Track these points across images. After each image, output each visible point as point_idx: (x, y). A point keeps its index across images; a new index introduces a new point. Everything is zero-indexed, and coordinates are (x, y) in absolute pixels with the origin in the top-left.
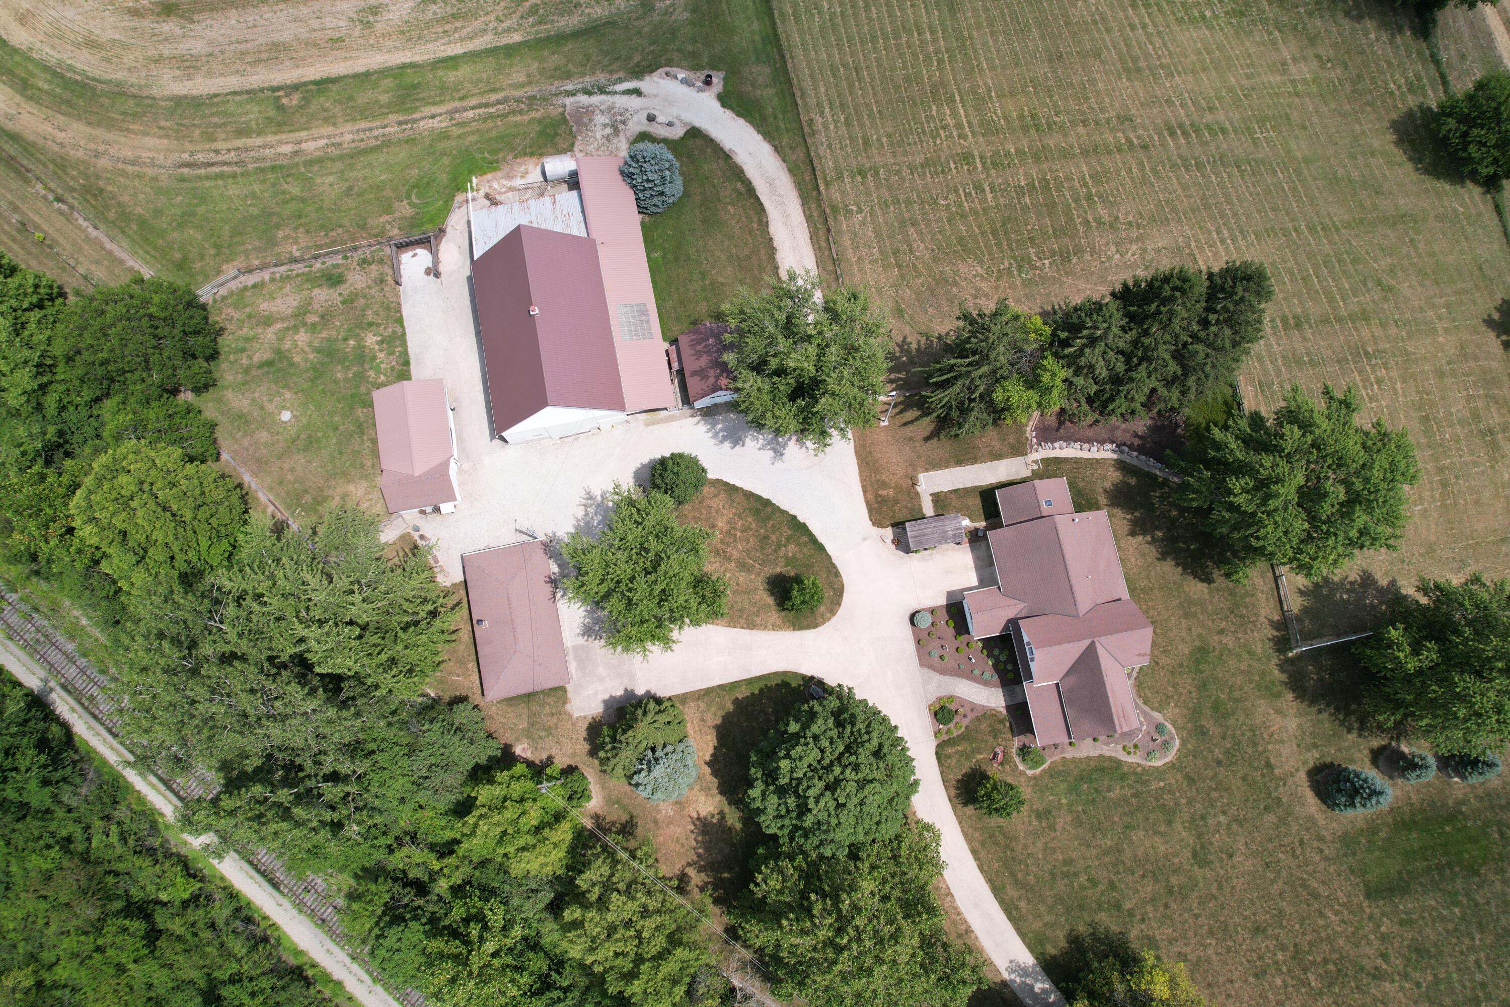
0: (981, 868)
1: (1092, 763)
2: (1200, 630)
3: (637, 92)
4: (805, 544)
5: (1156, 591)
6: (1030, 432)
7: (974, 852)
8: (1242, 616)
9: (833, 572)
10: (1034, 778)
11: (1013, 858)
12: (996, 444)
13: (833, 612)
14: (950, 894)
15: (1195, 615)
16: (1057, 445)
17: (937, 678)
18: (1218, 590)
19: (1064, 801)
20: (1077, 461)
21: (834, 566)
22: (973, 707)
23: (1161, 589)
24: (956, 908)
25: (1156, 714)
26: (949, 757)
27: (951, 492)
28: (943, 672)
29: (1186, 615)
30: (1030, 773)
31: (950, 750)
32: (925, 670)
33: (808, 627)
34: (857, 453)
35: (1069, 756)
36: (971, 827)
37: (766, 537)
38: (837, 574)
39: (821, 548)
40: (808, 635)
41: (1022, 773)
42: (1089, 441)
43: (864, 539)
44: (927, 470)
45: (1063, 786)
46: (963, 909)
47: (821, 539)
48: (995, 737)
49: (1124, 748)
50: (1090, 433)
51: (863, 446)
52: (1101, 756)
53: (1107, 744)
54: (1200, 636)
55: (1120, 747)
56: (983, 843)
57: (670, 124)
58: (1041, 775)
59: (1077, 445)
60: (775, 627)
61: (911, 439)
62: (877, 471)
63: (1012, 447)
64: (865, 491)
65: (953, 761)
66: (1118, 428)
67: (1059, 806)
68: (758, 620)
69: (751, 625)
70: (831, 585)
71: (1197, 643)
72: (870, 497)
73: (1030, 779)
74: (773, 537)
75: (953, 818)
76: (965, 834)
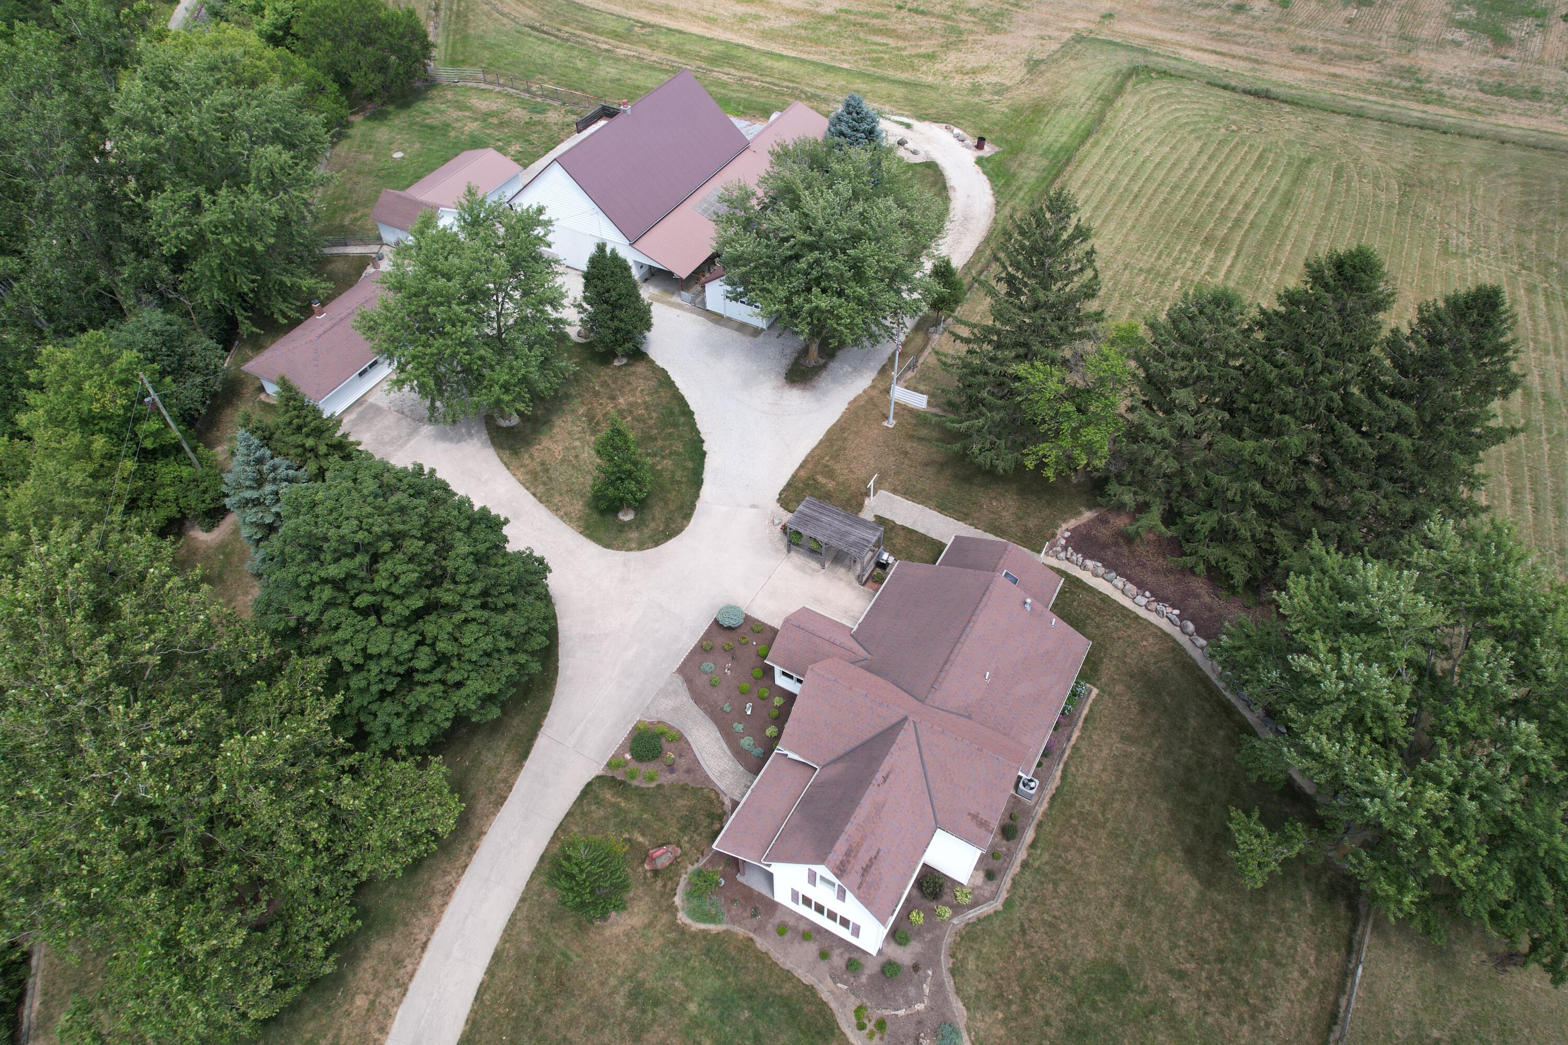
0: (482, 990)
1: (787, 988)
2: (1138, 941)
3: (908, 126)
4: (685, 468)
5: (1103, 834)
6: (1064, 530)
7: (497, 957)
8: (1237, 983)
9: (686, 511)
10: (682, 930)
11: (538, 1022)
12: (1007, 517)
13: (641, 546)
14: (404, 988)
15: (1147, 913)
16: (1089, 563)
17: (684, 698)
18: (1216, 907)
19: (693, 1008)
20: (1106, 600)
21: (692, 507)
22: (694, 767)
23: (1113, 835)
24: (389, 1016)
25: (957, 1005)
26: (599, 802)
27: (904, 528)
28: (698, 698)
29: (1130, 902)
30: (683, 917)
31: (608, 795)
32: (679, 679)
33: (598, 540)
34: (829, 432)
35: (762, 944)
36: (529, 919)
37: (653, 439)
38: (688, 516)
39: (697, 482)
40: (592, 548)
41: (672, 910)
42: (1141, 586)
43: (753, 506)
44: (895, 491)
45: (712, 983)
46: (396, 1027)
47: (707, 476)
48: (683, 829)
49: (859, 1011)
50: (1150, 579)
51: (843, 430)
52: (811, 989)
53: (835, 978)
54: (1132, 950)
55: (853, 1002)
56: (521, 960)
57: (915, 153)
58: (694, 936)
59: (1119, 582)
60: (566, 517)
61: (906, 453)
62: (836, 457)
63: (1026, 531)
64: (802, 466)
65: (598, 813)
66: (1197, 596)
67: (677, 1010)
68: (557, 499)
69: (545, 499)
70: (669, 520)
71: (1120, 958)
72: (802, 473)
73: (674, 925)
74: (660, 443)
75: (521, 885)
76: (512, 921)
